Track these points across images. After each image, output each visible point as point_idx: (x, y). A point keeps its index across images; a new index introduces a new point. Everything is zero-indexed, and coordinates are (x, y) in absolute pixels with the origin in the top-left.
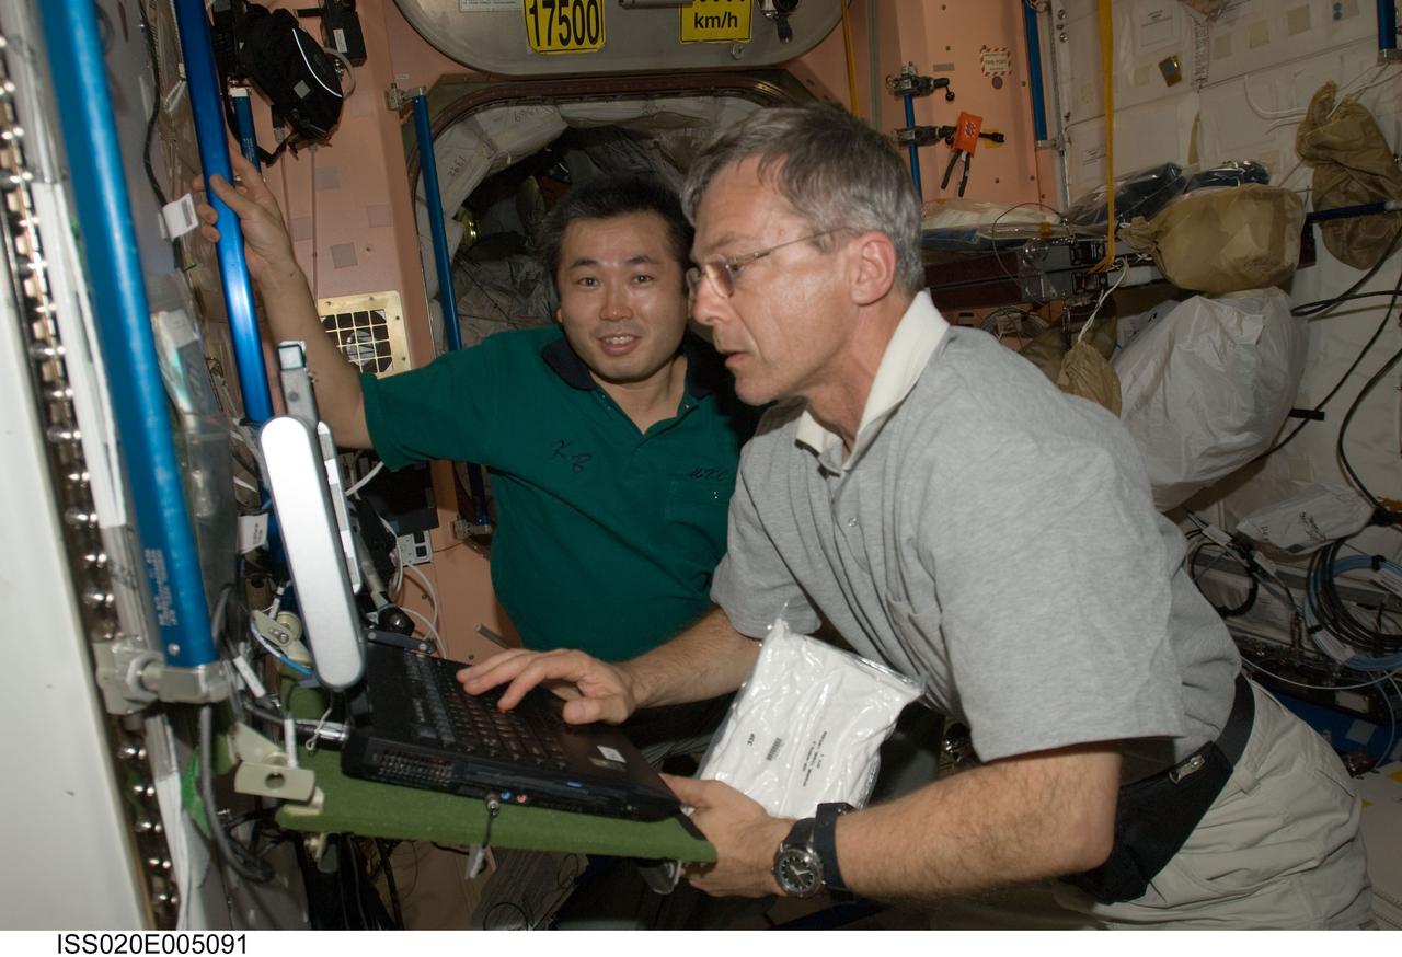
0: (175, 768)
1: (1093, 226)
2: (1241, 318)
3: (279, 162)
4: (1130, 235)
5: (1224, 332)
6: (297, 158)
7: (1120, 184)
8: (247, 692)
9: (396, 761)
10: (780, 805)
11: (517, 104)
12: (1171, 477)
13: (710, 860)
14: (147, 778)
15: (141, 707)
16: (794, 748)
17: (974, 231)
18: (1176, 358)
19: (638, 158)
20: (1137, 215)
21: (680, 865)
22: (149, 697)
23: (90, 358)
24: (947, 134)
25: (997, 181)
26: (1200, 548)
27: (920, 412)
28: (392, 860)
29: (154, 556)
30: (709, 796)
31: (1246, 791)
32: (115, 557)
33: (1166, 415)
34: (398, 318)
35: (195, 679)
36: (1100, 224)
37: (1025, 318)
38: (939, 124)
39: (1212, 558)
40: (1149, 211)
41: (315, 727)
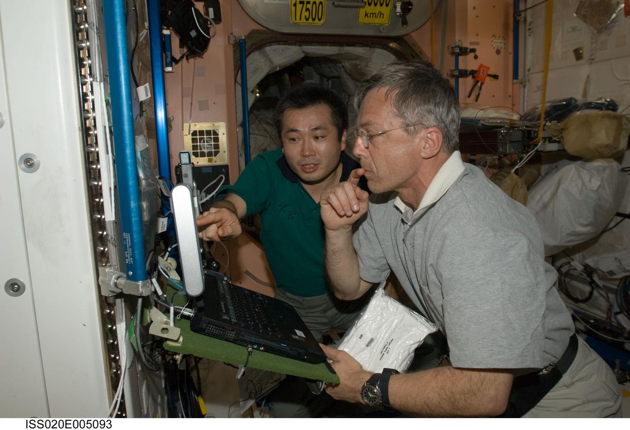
0: (124, 320)
1: (534, 123)
2: (591, 178)
3: (180, 63)
4: (550, 129)
5: (583, 183)
6: (188, 62)
7: (549, 104)
8: (155, 292)
9: (213, 328)
10: (369, 366)
11: (284, 44)
12: (552, 242)
13: (337, 383)
14: (114, 323)
15: (115, 294)
16: (378, 343)
17: (479, 120)
18: (560, 191)
19: (334, 71)
20: (554, 120)
21: (324, 383)
22: (118, 291)
23: (107, 153)
24: (473, 73)
25: (494, 96)
26: (569, 270)
27: (445, 208)
28: (199, 366)
29: (126, 236)
30: (339, 357)
31: (567, 386)
32: (109, 233)
33: (553, 215)
34: (224, 134)
35: (138, 286)
36: (537, 122)
37: (500, 159)
38: (470, 69)
39: (574, 276)
40: (560, 118)
41: (181, 310)
